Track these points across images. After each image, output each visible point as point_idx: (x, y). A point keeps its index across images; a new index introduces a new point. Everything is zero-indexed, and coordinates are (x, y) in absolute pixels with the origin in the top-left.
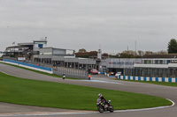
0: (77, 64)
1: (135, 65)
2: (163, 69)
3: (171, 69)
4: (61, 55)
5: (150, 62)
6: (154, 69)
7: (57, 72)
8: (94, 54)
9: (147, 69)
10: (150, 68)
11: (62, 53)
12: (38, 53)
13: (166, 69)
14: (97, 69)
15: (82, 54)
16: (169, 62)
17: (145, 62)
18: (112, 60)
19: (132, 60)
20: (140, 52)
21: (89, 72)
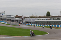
0: (15, 20)
1: (35, 21)
2: (45, 22)
3: (48, 22)
4: (10, 17)
5: (40, 19)
6: (42, 22)
7: (8, 23)
8: (21, 17)
9: (39, 22)
10: (40, 22)
11: (10, 16)
12: (2, 17)
13: (46, 22)
14: (22, 22)
15: (17, 17)
16: (47, 19)
17: (39, 19)
18: (27, 19)
19: (34, 19)
20: (37, 16)
21: (19, 23)
